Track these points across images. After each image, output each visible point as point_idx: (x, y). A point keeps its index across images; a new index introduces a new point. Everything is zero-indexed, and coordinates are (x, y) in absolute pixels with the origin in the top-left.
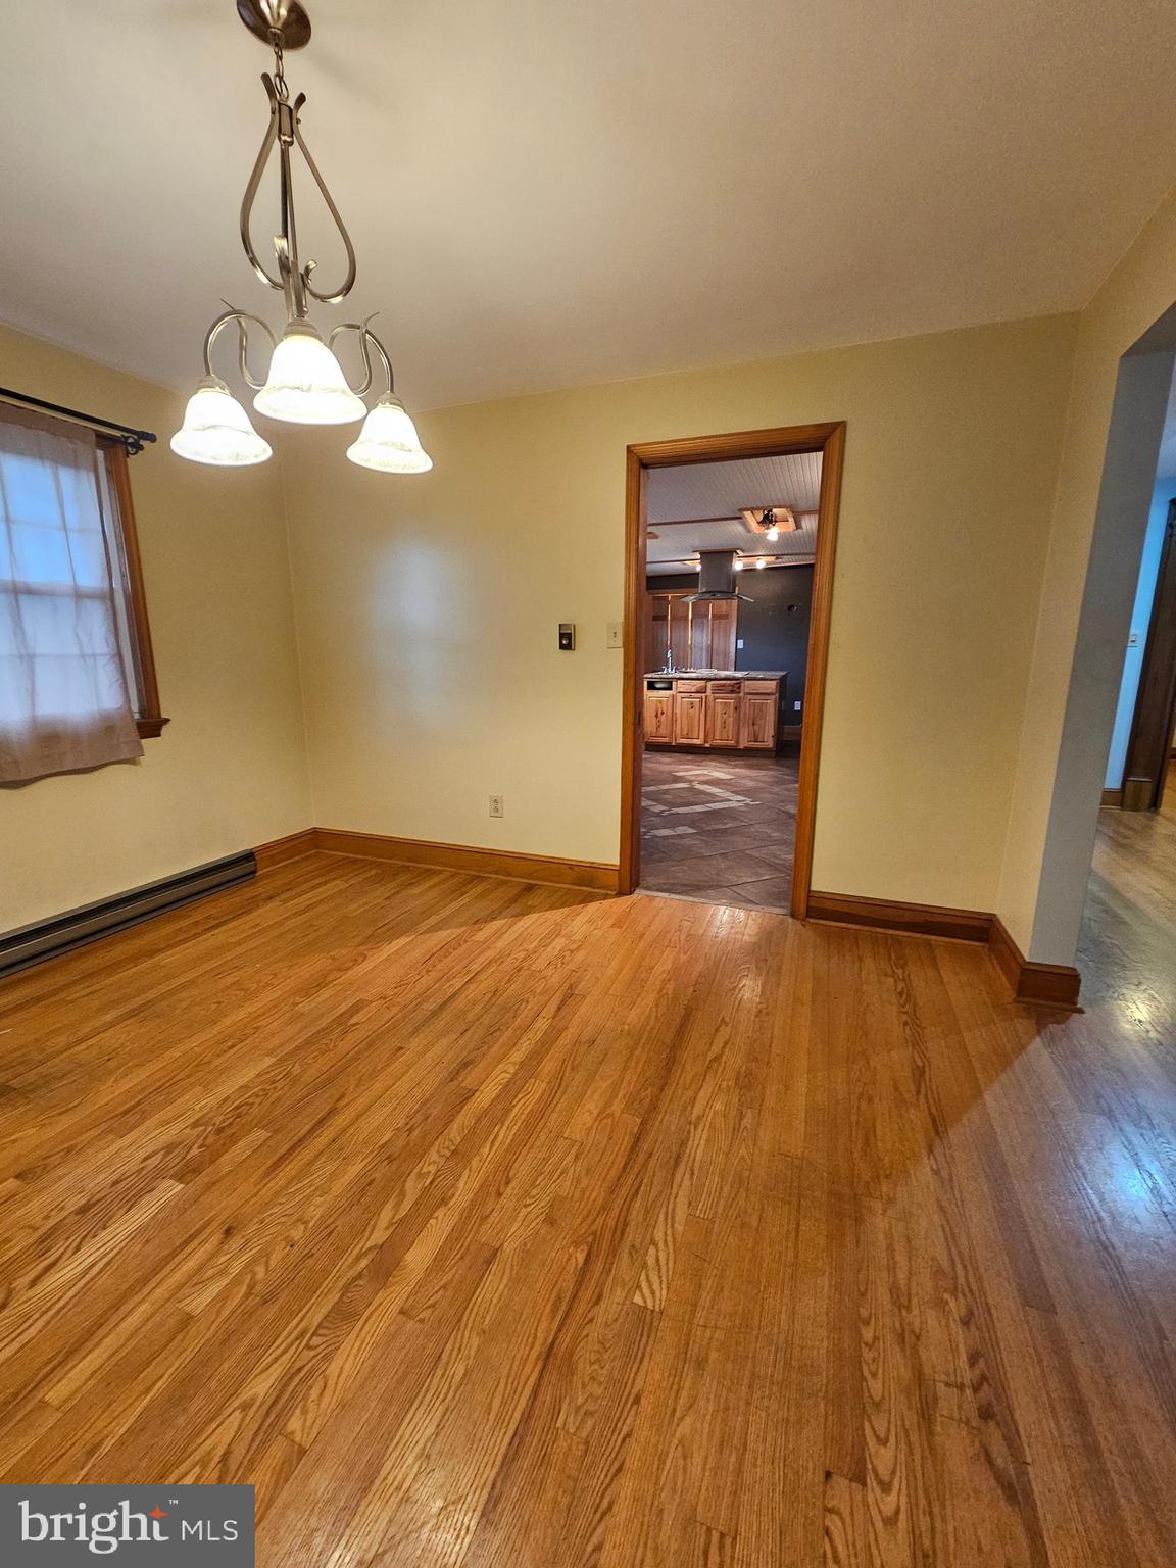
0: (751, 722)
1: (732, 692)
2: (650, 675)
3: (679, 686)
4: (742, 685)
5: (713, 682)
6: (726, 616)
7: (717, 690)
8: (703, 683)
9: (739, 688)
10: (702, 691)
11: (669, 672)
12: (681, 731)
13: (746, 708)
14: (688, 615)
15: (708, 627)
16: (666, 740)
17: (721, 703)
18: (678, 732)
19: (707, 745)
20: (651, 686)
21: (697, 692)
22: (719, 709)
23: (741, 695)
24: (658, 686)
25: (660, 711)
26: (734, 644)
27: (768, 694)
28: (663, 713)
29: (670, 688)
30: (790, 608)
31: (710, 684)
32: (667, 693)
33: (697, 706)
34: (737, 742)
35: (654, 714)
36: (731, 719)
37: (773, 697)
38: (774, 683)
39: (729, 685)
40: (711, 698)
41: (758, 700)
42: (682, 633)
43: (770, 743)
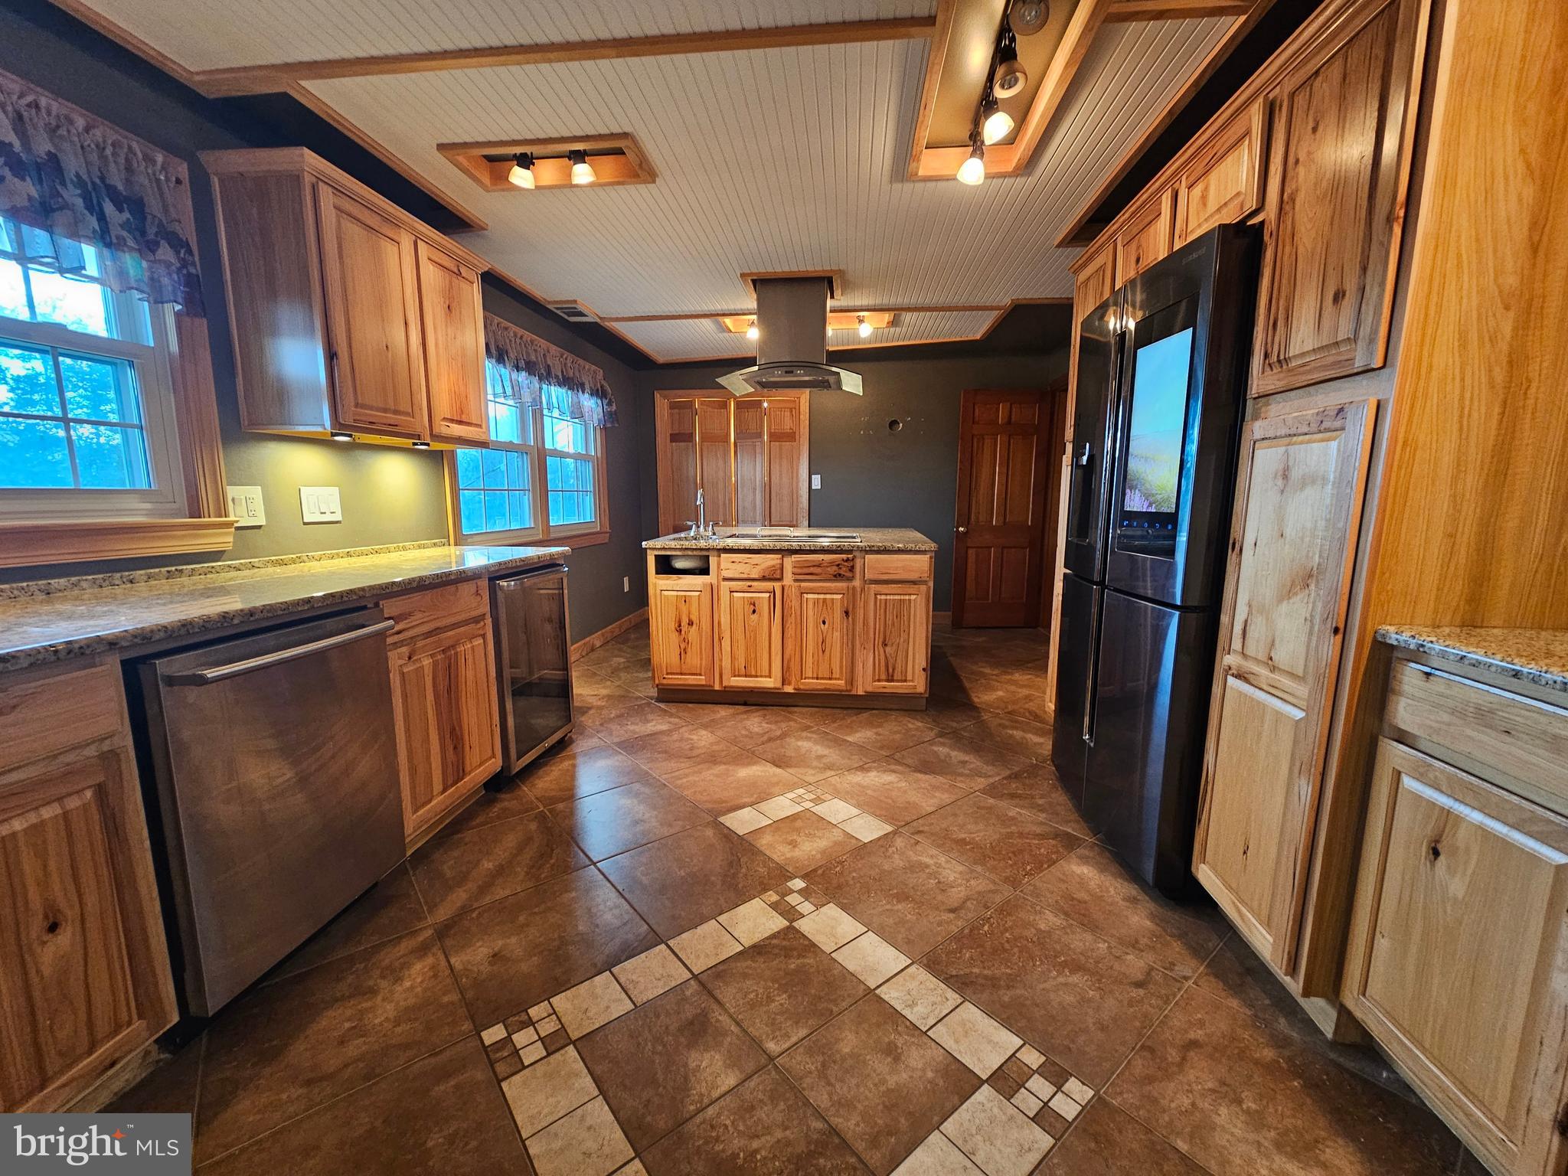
0: (879, 641)
1: (838, 577)
2: (658, 543)
3: (726, 566)
4: (858, 563)
5: (795, 558)
6: (791, 436)
7: (804, 574)
8: (772, 560)
9: (852, 569)
10: (773, 576)
11: (703, 536)
12: (733, 658)
13: (868, 610)
14: (728, 434)
15: (762, 453)
16: (701, 680)
17: (816, 602)
18: (726, 663)
19: (789, 689)
20: (665, 566)
21: (764, 579)
22: (810, 613)
23: (857, 583)
24: (679, 564)
25: (685, 622)
26: (805, 480)
27: (914, 582)
28: (691, 623)
29: (705, 571)
30: (893, 424)
31: (789, 562)
32: (698, 580)
33: (765, 608)
34: (851, 681)
35: (673, 626)
36: (837, 634)
37: (923, 588)
38: (926, 558)
39: (831, 563)
40: (793, 593)
41: (892, 595)
42: (721, 462)
43: (918, 683)
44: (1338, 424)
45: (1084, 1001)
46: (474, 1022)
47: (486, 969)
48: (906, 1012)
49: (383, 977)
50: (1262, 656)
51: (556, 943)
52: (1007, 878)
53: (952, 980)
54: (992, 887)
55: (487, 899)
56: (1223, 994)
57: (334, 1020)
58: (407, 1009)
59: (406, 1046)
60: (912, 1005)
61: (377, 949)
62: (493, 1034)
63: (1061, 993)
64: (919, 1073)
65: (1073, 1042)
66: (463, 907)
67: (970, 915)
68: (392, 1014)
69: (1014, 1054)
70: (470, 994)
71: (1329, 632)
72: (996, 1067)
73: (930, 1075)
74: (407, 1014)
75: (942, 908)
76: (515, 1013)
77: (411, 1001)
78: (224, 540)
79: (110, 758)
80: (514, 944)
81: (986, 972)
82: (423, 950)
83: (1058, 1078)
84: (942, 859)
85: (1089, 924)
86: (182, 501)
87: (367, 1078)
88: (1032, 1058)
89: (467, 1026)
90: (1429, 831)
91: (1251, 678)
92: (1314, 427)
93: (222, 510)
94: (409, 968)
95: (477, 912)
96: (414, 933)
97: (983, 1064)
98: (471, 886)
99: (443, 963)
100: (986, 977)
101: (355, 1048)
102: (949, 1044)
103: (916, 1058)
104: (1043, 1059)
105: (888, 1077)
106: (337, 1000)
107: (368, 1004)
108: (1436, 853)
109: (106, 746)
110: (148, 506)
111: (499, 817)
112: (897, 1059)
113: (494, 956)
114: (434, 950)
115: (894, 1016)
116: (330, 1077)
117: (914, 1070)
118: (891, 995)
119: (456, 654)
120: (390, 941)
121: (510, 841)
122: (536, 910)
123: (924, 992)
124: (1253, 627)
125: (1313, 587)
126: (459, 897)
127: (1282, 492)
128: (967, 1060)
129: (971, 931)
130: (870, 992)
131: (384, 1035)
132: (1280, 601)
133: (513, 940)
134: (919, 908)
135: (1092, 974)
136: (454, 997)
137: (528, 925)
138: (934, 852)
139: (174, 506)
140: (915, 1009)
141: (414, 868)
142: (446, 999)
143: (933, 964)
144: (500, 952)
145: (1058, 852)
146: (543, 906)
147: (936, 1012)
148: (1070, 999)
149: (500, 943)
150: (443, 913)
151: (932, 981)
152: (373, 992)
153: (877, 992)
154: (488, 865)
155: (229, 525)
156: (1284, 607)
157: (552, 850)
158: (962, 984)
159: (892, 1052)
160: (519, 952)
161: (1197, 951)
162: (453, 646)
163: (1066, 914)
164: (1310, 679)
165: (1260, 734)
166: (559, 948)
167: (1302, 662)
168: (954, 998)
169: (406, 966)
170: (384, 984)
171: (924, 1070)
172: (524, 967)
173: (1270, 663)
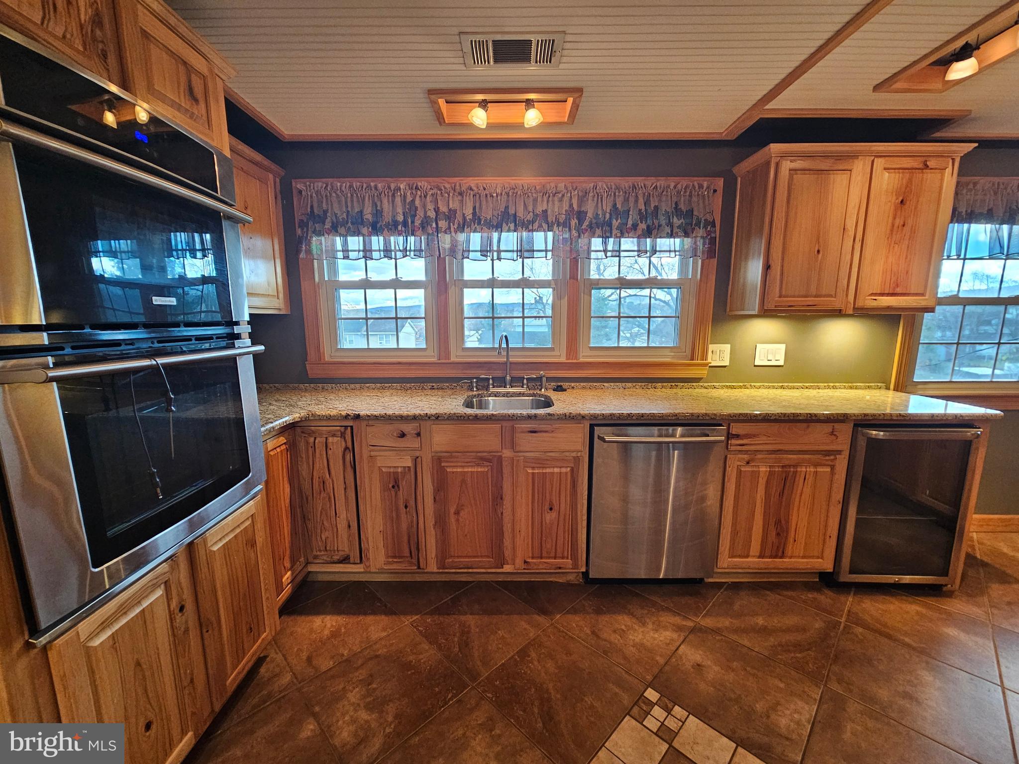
46: (653, 680)
47: (688, 666)
49: (653, 623)
51: (733, 696)
55: (734, 637)
57: (623, 621)
58: (642, 645)
59: (625, 658)
61: (668, 609)
62: (652, 695)
66: (719, 629)
68: (637, 640)
70: (667, 668)
74: (640, 646)
76: (670, 699)
77: (649, 644)
78: (703, 372)
79: (577, 460)
80: (714, 670)
82: (679, 629)
86: (689, 352)
87: (605, 652)
89: (649, 678)
93: (704, 356)
94: (665, 630)
95: (720, 638)
96: (685, 618)
98: (737, 623)
99: (678, 644)
101: (615, 638)
106: (632, 614)
107: (637, 627)
109: (579, 454)
110: (673, 354)
111: (804, 602)
113: (698, 665)
114: (682, 634)
116: (598, 637)
119: (795, 472)
120: (675, 612)
121: (791, 620)
122: (748, 669)
126: (725, 622)
131: (625, 645)
133: (717, 668)
136: (662, 661)
137: (733, 670)
139: (685, 354)
141: (726, 590)
142: (658, 658)
144: (704, 666)
146: (755, 671)
149: (709, 663)
150: (708, 622)
152: (644, 624)
154: (760, 621)
155: (706, 365)
157: (809, 650)
160: (710, 676)
162: (795, 466)
166: (730, 700)
169: (665, 628)
170: (650, 626)
172: (702, 686)
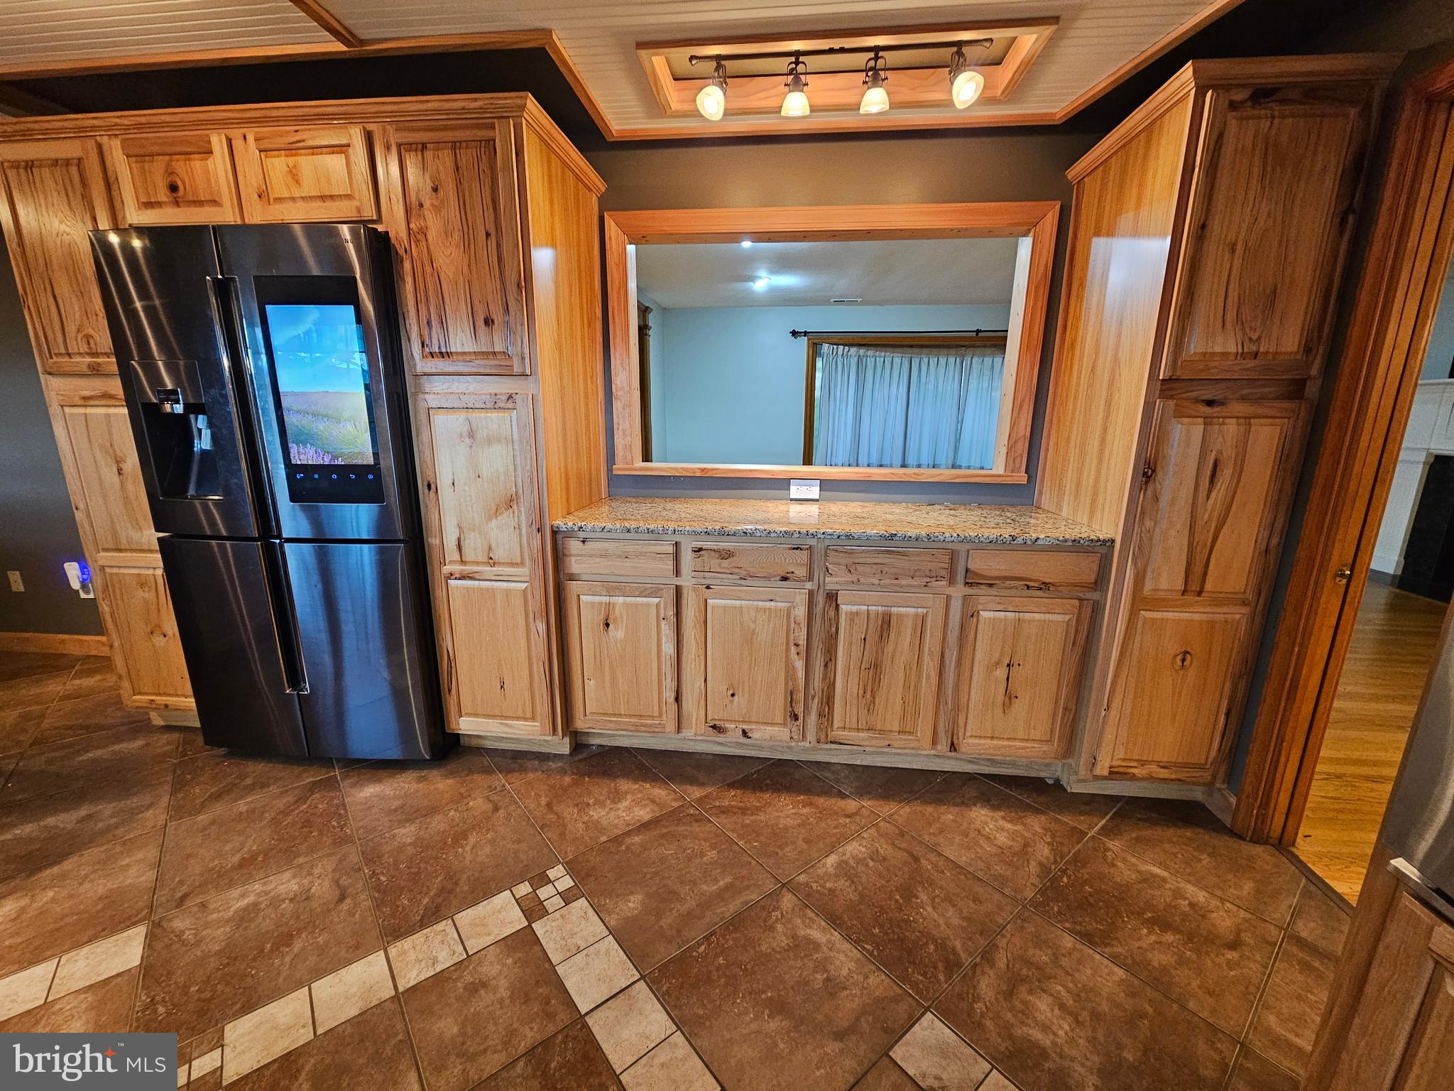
44: (510, 405)
45: (492, 842)
48: (439, 968)
50: (482, 557)
52: (334, 843)
53: (426, 921)
54: (335, 859)
56: (523, 776)
60: (435, 961)
63: (479, 853)
64: (505, 969)
65: (522, 862)
67: (360, 885)
69: (517, 900)
71: (535, 531)
72: (521, 914)
73: (510, 961)
75: (331, 906)
81: (432, 893)
83: (544, 880)
84: (257, 887)
85: (433, 810)
88: (524, 889)
90: (602, 617)
91: (476, 576)
92: (490, 405)
97: (516, 920)
100: (437, 895)
102: (488, 940)
103: (489, 968)
104: (527, 883)
105: (498, 996)
108: (607, 625)
112: (484, 985)
115: (440, 979)
117: (500, 974)
118: (410, 977)
123: (425, 947)
124: (467, 541)
125: (515, 507)
127: (471, 447)
128: (508, 932)
129: (379, 891)
130: (396, 998)
132: (490, 519)
134: (315, 926)
135: (474, 828)
138: (235, 893)
140: (440, 959)
143: (396, 931)
145: (332, 798)
147: (452, 943)
148: (488, 849)
151: (418, 938)
153: (401, 989)
156: (494, 523)
158: (433, 915)
159: (474, 989)
161: (487, 771)
163: (408, 820)
164: (527, 562)
165: (494, 609)
167: (518, 554)
168: (445, 925)
171: (504, 965)
173: (491, 562)
